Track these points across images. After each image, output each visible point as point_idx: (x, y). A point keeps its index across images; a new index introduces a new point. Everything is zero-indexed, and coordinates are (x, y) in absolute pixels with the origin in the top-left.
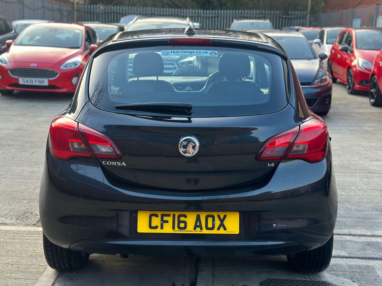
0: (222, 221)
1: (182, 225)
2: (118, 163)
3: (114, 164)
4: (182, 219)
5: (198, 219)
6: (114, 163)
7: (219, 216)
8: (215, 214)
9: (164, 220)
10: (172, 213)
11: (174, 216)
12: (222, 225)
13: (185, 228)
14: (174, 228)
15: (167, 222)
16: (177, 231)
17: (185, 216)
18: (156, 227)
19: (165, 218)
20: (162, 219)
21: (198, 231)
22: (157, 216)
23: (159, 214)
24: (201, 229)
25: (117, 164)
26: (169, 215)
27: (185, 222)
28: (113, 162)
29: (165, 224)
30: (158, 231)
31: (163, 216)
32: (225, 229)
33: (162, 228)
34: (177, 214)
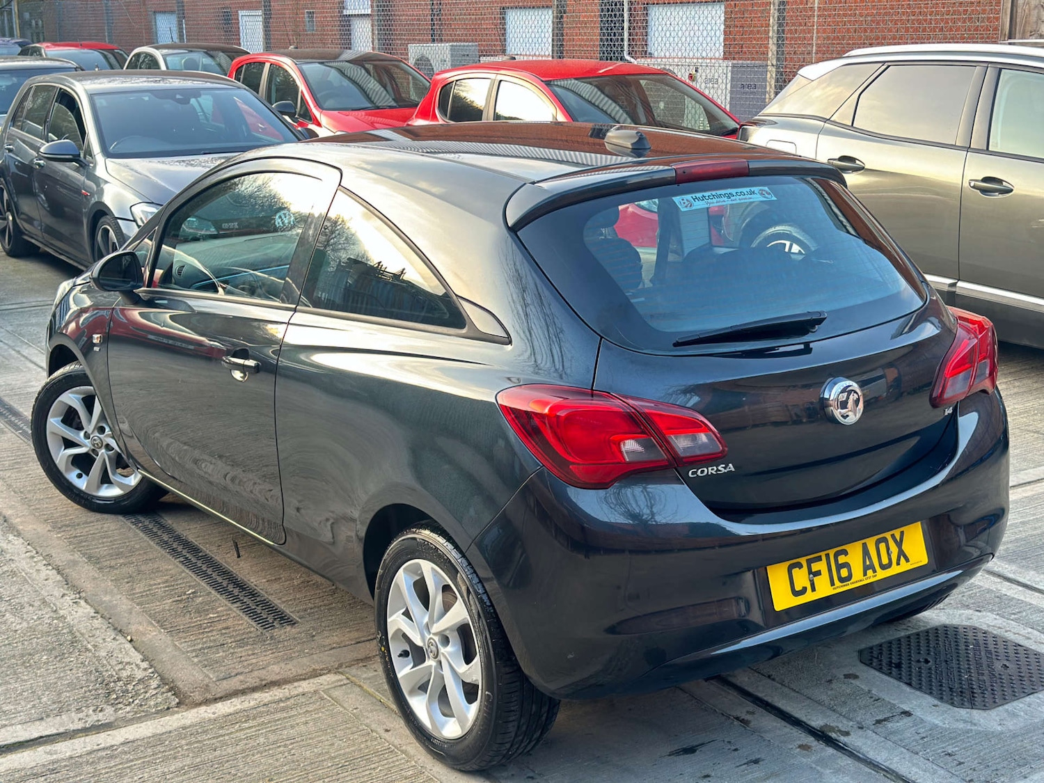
0: (899, 544)
1: (844, 573)
2: (719, 468)
3: (713, 472)
4: (842, 559)
5: (866, 553)
6: (712, 470)
7: (893, 536)
8: (888, 535)
9: (813, 571)
10: (823, 554)
11: (827, 555)
12: (901, 553)
13: (849, 577)
14: (832, 584)
15: (818, 573)
16: (840, 588)
17: (845, 553)
18: (804, 590)
19: (815, 567)
20: (810, 572)
21: (871, 578)
22: (800, 566)
23: (803, 561)
24: (875, 571)
25: (718, 470)
26: (819, 559)
27: (846, 565)
28: (710, 469)
29: (816, 579)
30: (809, 597)
31: (809, 562)
32: (907, 560)
33: (813, 589)
34: (832, 552)
